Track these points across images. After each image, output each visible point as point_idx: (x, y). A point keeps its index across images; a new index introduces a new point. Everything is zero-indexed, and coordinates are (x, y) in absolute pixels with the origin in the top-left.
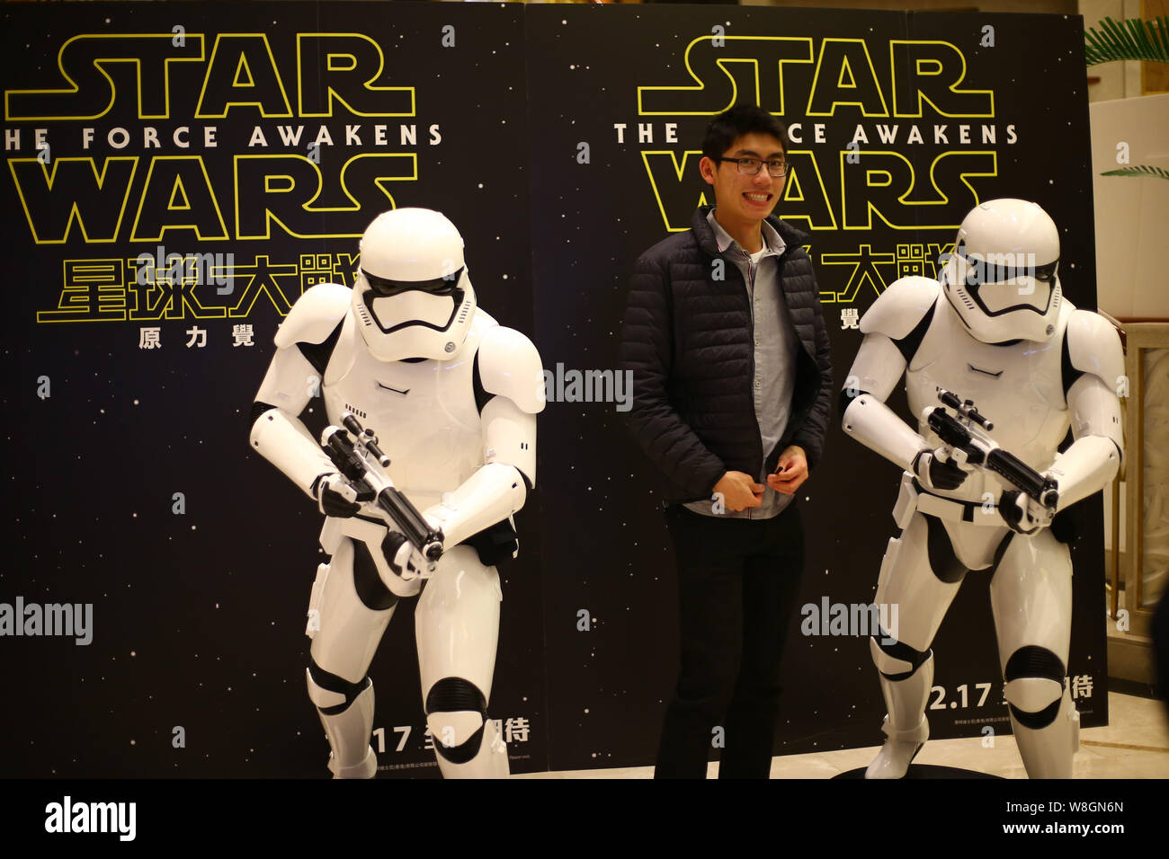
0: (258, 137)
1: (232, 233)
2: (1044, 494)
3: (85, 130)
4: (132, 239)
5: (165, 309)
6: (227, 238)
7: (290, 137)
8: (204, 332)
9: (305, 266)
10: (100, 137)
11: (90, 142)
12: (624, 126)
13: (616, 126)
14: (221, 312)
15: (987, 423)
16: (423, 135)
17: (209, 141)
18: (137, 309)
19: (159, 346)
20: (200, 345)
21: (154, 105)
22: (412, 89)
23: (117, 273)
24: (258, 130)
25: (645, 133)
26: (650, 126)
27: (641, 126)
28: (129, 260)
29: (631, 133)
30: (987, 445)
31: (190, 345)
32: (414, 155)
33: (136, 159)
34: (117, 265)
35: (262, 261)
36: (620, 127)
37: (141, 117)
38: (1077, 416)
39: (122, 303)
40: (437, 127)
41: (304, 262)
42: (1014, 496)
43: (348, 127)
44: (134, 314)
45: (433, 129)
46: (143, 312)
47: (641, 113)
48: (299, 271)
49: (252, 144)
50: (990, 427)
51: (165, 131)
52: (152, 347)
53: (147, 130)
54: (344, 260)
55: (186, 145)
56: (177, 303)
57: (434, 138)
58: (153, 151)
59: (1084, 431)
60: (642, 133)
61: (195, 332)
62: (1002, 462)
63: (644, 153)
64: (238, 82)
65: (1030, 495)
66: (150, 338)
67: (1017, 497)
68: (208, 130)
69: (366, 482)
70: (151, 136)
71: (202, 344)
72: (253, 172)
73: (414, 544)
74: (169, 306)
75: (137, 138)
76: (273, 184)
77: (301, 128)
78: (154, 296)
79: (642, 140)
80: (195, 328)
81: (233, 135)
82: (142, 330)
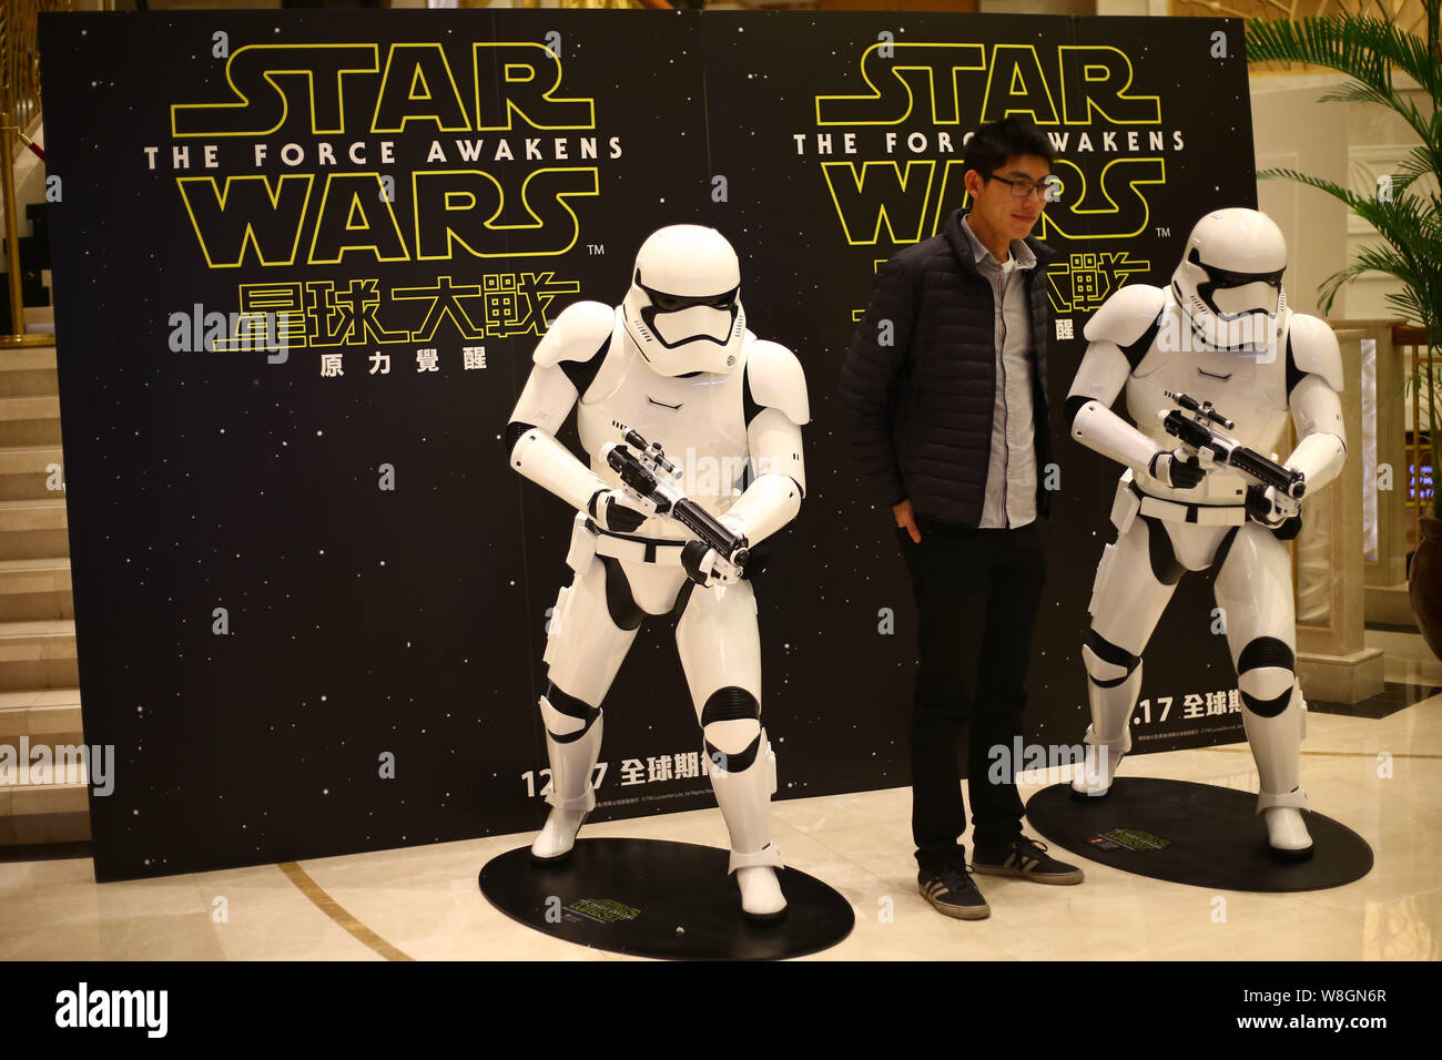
0: (436, 152)
1: (413, 254)
2: (1292, 486)
3: (257, 146)
4: (310, 262)
5: (347, 335)
6: (408, 258)
7: (470, 152)
8: (387, 358)
9: (488, 286)
10: (273, 154)
11: (263, 159)
12: (803, 137)
13: (796, 137)
14: (404, 337)
15: (1228, 422)
16: (604, 149)
17: (386, 157)
18: (317, 335)
19: (341, 373)
20: (383, 372)
21: (328, 119)
22: (591, 100)
23: (295, 297)
24: (436, 145)
25: (825, 144)
26: (828, 136)
27: (820, 136)
28: (307, 283)
29: (811, 144)
30: (1231, 443)
31: (373, 371)
32: (595, 169)
33: (312, 176)
34: (296, 288)
35: (445, 282)
36: (800, 138)
37: (315, 132)
38: (1302, 415)
39: (301, 329)
40: (617, 139)
41: (487, 283)
42: (1262, 491)
43: (528, 141)
44: (315, 341)
45: (614, 142)
46: (323, 338)
47: (819, 123)
48: (483, 292)
49: (430, 160)
50: (1231, 426)
51: (340, 147)
52: (334, 375)
53: (322, 146)
54: (528, 279)
55: (363, 161)
56: (359, 327)
57: (615, 152)
58: (328, 168)
59: (1310, 429)
60: (821, 144)
61: (378, 357)
62: (1244, 458)
63: (823, 164)
64: (414, 95)
65: (1277, 488)
66: (332, 365)
67: (1264, 491)
68: (384, 145)
69: (658, 494)
70: (325, 152)
71: (386, 371)
72: (432, 189)
73: (719, 551)
74: (351, 332)
75: (312, 154)
76: (453, 201)
77: (480, 143)
78: (335, 321)
79: (821, 151)
80: (378, 353)
81: (411, 149)
82: (324, 357)
